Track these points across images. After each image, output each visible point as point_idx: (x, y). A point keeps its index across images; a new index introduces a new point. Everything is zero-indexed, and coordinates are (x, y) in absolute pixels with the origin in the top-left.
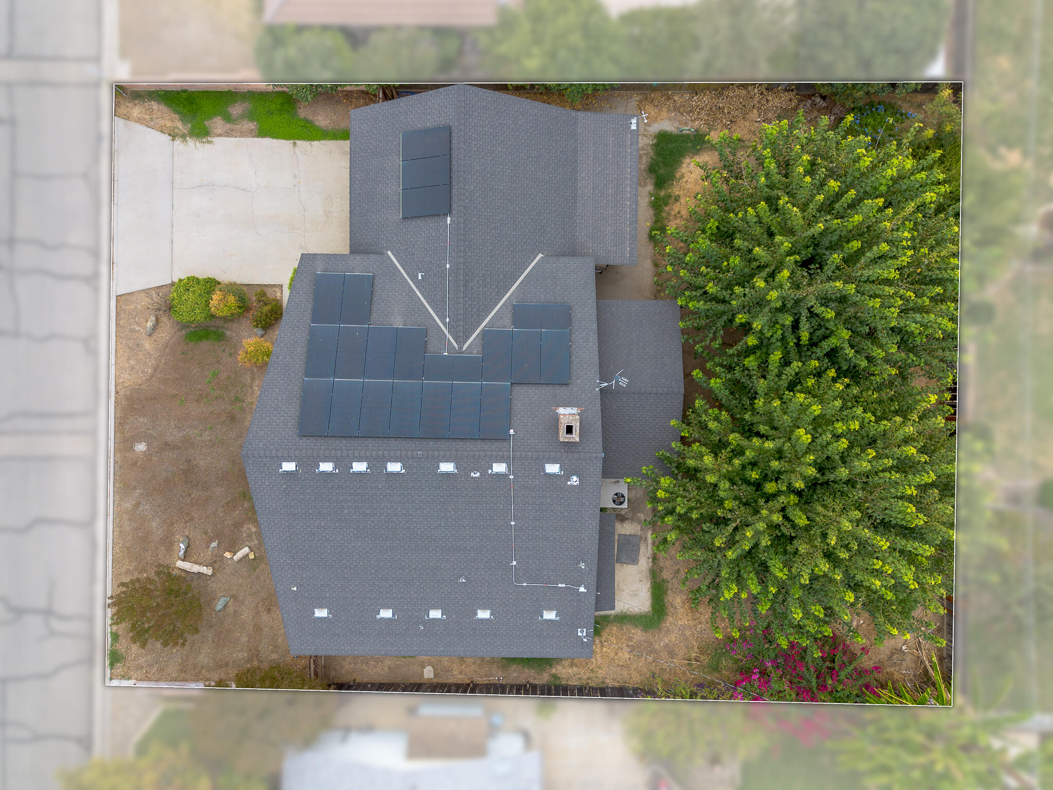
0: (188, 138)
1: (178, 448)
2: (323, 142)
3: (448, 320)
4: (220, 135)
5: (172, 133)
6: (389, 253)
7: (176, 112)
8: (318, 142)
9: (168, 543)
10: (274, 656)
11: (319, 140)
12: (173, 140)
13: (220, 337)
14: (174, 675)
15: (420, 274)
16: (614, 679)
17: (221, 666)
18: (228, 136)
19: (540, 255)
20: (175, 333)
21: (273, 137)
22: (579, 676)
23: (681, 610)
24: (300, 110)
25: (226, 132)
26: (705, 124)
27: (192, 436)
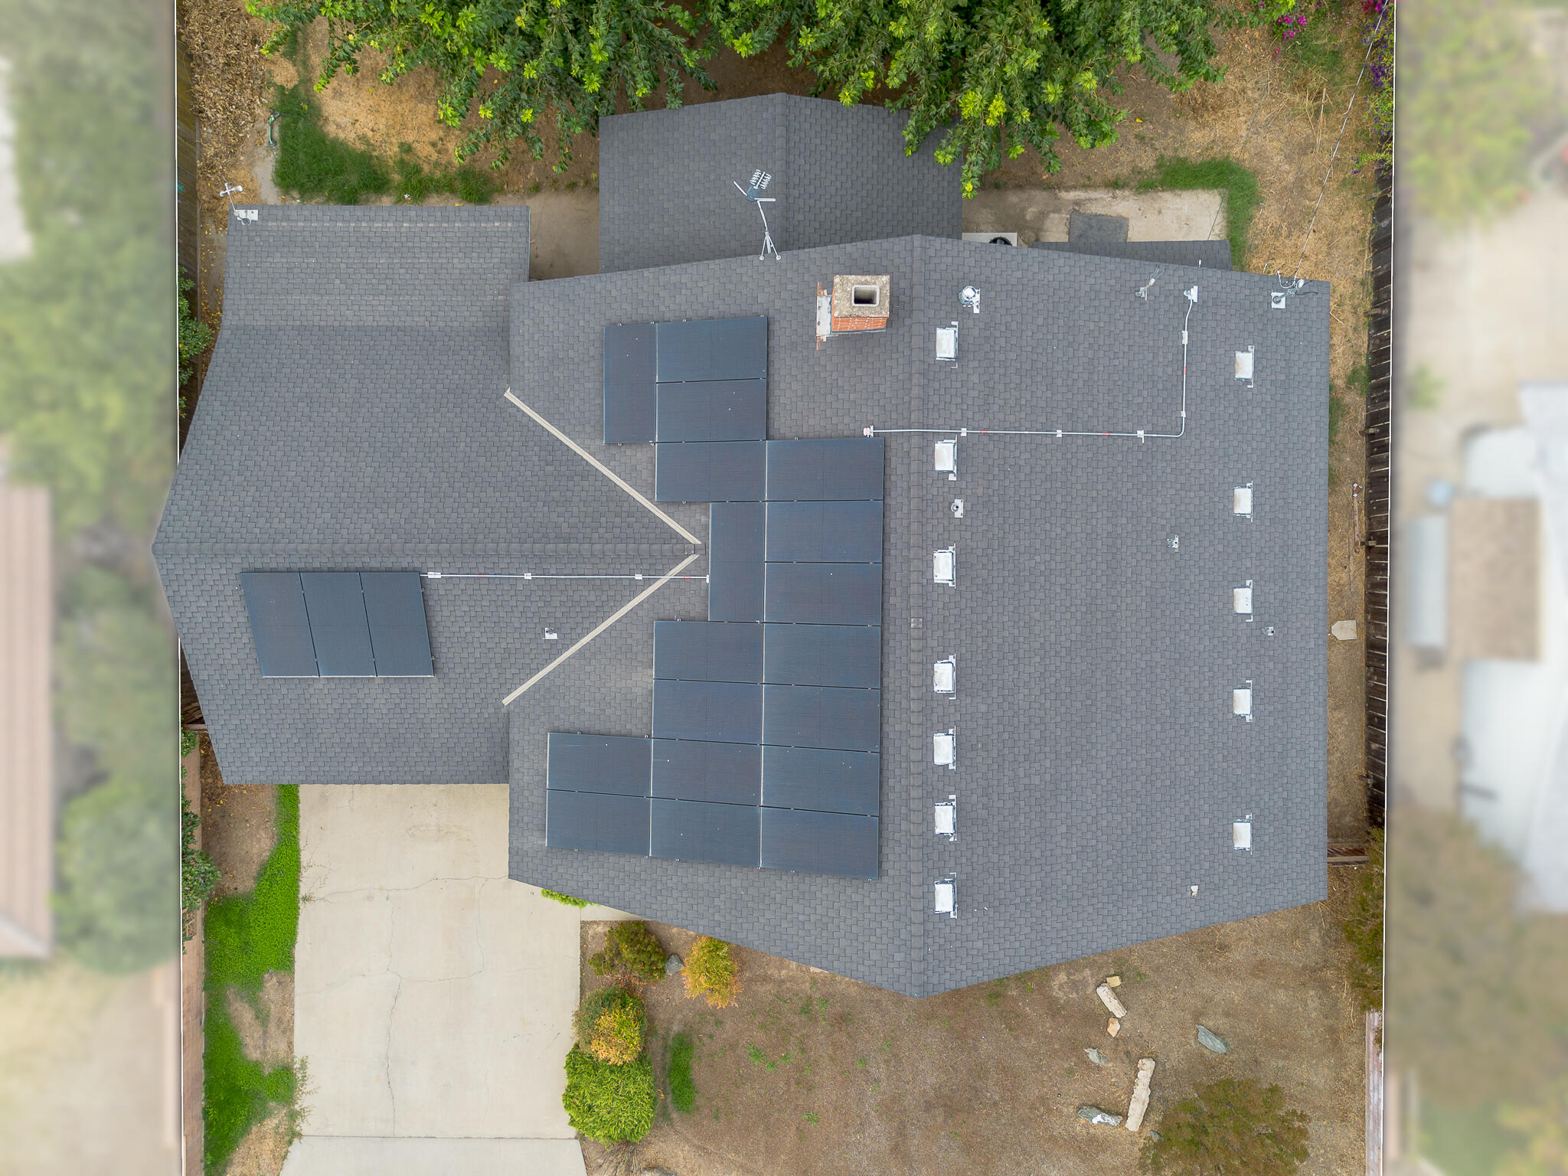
0: (297, 1107)
1: (902, 1126)
2: (302, 843)
3: (638, 577)
4: (290, 1044)
5: (287, 1138)
6: (506, 701)
7: (246, 1131)
8: (302, 853)
9: (1091, 1146)
10: (1315, 937)
11: (298, 851)
12: (300, 1135)
13: (684, 1044)
14: (1352, 1134)
15: (548, 636)
16: (1357, 262)
17: (1336, 1042)
18: (292, 1030)
19: (509, 395)
20: (676, 1132)
21: (293, 941)
22: (1350, 332)
23: (1219, 130)
24: (241, 889)
25: (284, 1032)
26: (260, 96)
27: (879, 1098)
